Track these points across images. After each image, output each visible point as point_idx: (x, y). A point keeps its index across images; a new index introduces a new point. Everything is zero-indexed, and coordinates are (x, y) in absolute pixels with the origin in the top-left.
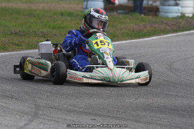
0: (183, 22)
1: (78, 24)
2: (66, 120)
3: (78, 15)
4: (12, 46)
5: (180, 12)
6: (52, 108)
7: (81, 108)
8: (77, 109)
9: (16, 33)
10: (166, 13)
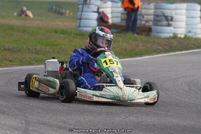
0: (175, 43)
1: (71, 41)
3: (71, 33)
4: (5, 62)
5: (173, 32)
6: (42, 124)
7: (71, 124)
8: (67, 126)
9: (9, 49)
10: (158, 33)
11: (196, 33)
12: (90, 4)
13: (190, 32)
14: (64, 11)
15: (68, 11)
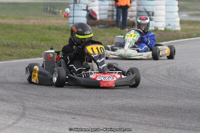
2: (49, 119)
3: (64, 29)
4: (4, 56)
5: (154, 26)
7: (63, 108)
8: (59, 109)
9: (8, 45)
11: (174, 26)
12: (79, 3)
13: (169, 25)
14: (57, 11)
15: (61, 11)
